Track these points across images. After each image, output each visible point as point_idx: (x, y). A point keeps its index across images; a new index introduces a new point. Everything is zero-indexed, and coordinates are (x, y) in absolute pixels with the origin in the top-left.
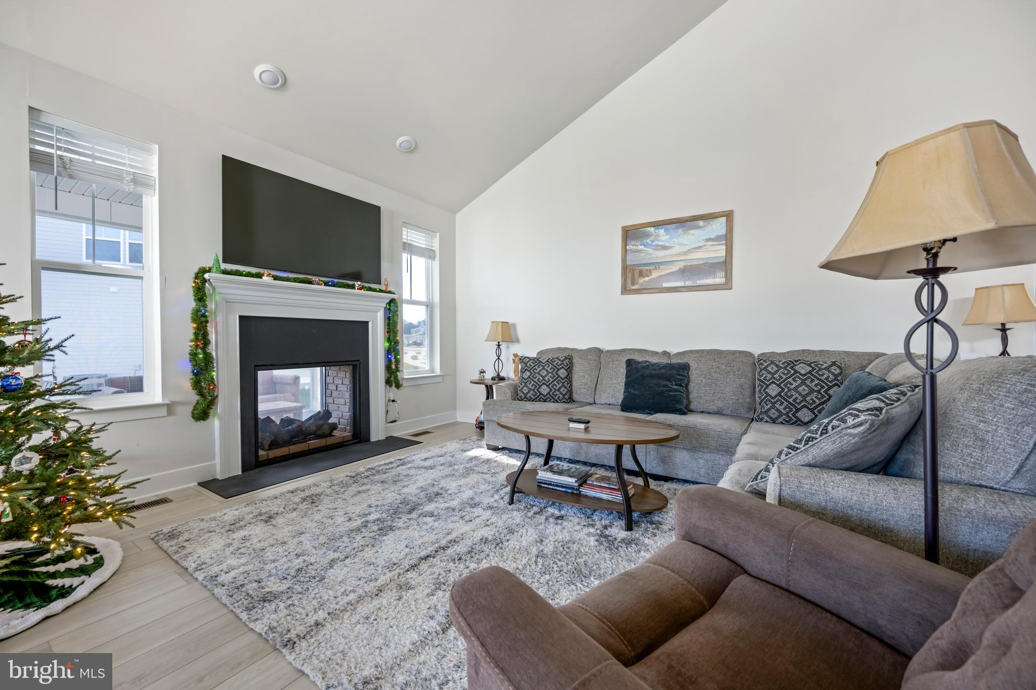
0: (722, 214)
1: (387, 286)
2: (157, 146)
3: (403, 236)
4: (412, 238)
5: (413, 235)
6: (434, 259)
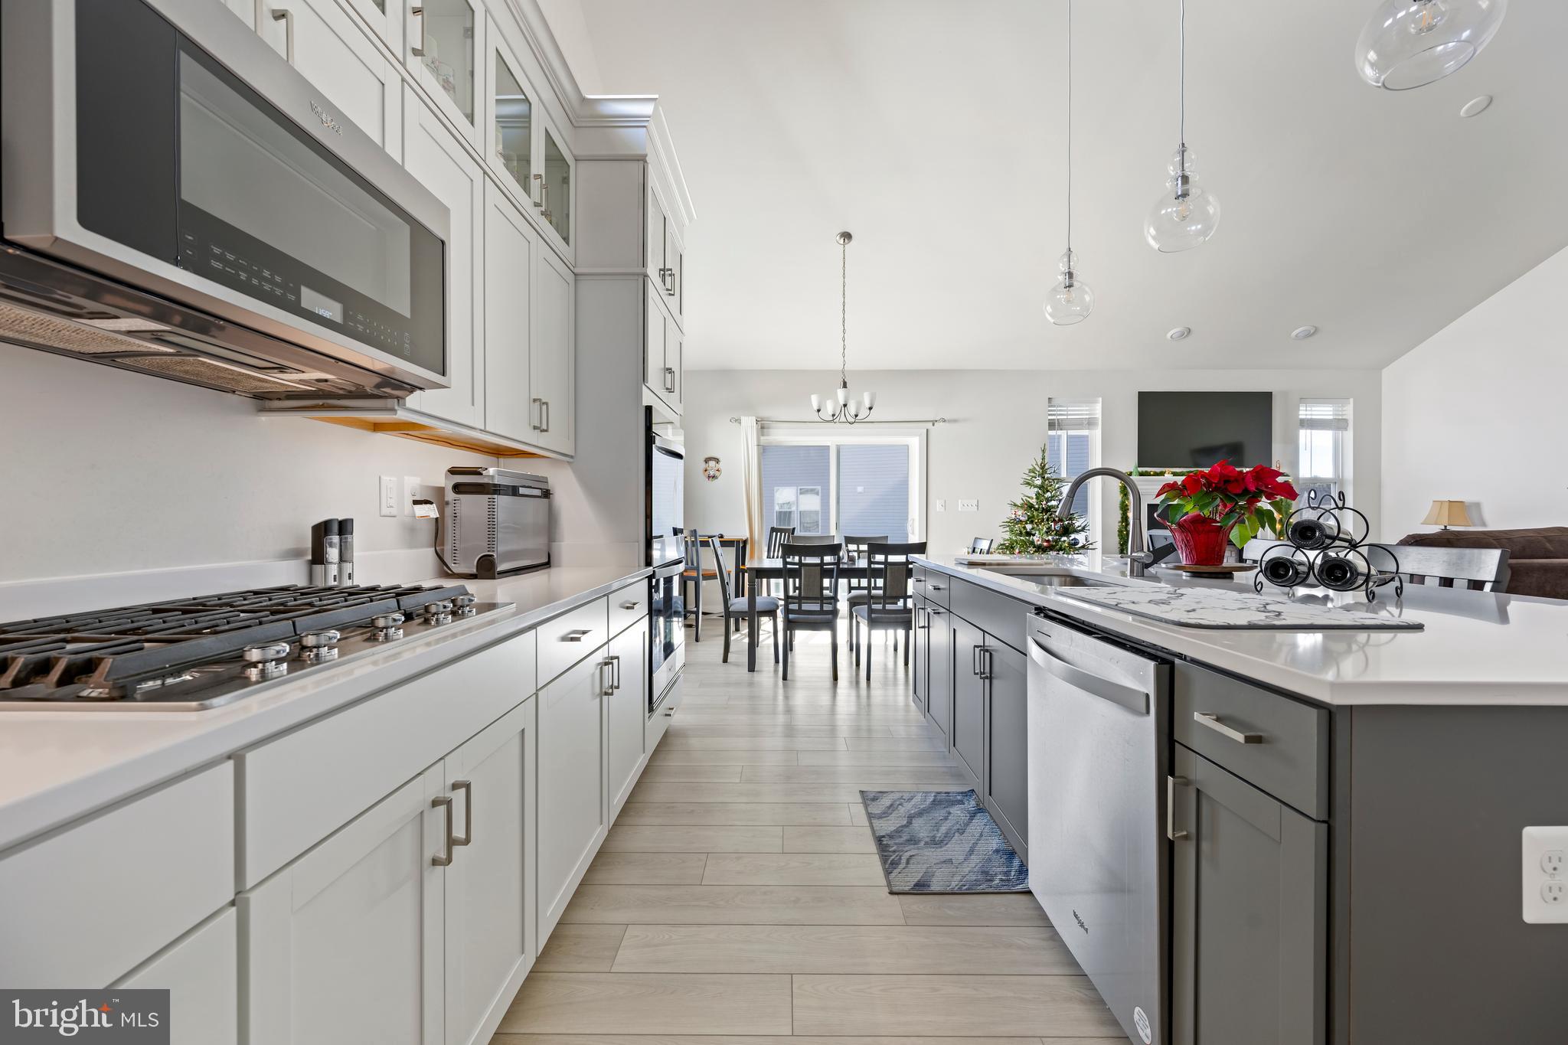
1: (1279, 468)
2: (1101, 398)
3: (1301, 412)
4: (1314, 413)
5: (1313, 409)
6: (1346, 429)
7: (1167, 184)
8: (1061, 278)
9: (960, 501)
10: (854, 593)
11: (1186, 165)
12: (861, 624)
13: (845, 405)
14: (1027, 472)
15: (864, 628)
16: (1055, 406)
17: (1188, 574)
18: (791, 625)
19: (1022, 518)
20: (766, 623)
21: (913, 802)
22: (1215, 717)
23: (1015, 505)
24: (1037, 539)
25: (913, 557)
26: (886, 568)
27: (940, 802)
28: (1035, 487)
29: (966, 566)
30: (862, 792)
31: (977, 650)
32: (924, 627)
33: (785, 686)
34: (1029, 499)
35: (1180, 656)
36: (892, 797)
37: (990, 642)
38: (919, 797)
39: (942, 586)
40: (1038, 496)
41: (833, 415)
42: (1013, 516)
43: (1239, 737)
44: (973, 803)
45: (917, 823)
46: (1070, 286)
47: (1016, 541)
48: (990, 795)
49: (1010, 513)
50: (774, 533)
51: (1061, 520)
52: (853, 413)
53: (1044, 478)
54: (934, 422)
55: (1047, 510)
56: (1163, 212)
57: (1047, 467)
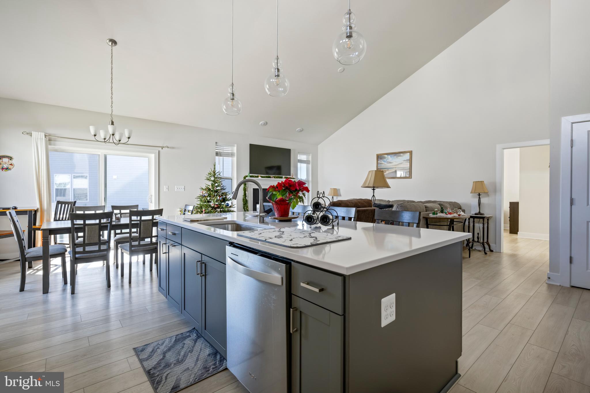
0: (408, 152)
1: (292, 176)
2: (236, 145)
3: (298, 157)
4: (301, 158)
5: (302, 156)
6: (310, 164)
7: (272, 70)
8: (229, 95)
9: (176, 186)
10: (118, 236)
11: (278, 64)
12: (125, 254)
13: (113, 135)
14: (208, 174)
15: (127, 256)
16: (218, 146)
17: (278, 221)
18: (75, 261)
19: (206, 195)
20: (56, 262)
21: (164, 345)
22: (306, 283)
23: (202, 189)
24: (212, 204)
25: (156, 217)
26: (140, 223)
27: (179, 340)
28: (211, 181)
29: (189, 222)
30: (134, 349)
31: (199, 263)
32: (166, 253)
33: (73, 298)
34: (208, 186)
35: (292, 260)
36: (152, 345)
37: (205, 259)
38: (167, 341)
39: (176, 232)
40: (212, 185)
41: (105, 139)
42: (202, 194)
43: (317, 290)
44: (195, 335)
45: (168, 355)
46: (233, 99)
47: (203, 205)
48: (205, 329)
49: (200, 193)
50: (60, 205)
51: (222, 196)
52: (118, 139)
53: (215, 177)
54: (162, 148)
55: (216, 191)
56: (271, 80)
57: (216, 172)
